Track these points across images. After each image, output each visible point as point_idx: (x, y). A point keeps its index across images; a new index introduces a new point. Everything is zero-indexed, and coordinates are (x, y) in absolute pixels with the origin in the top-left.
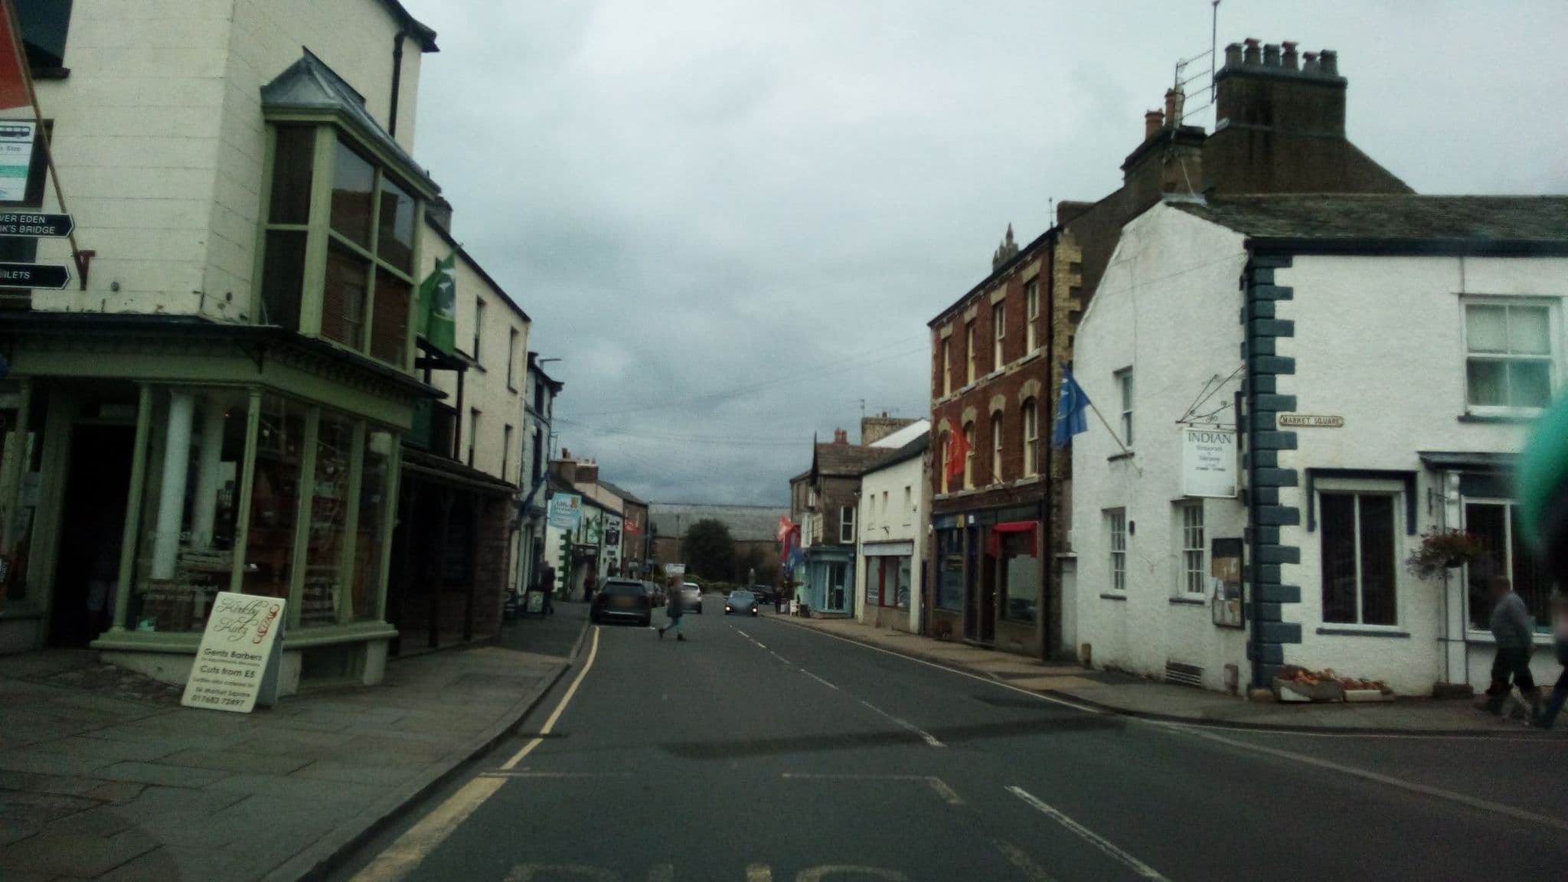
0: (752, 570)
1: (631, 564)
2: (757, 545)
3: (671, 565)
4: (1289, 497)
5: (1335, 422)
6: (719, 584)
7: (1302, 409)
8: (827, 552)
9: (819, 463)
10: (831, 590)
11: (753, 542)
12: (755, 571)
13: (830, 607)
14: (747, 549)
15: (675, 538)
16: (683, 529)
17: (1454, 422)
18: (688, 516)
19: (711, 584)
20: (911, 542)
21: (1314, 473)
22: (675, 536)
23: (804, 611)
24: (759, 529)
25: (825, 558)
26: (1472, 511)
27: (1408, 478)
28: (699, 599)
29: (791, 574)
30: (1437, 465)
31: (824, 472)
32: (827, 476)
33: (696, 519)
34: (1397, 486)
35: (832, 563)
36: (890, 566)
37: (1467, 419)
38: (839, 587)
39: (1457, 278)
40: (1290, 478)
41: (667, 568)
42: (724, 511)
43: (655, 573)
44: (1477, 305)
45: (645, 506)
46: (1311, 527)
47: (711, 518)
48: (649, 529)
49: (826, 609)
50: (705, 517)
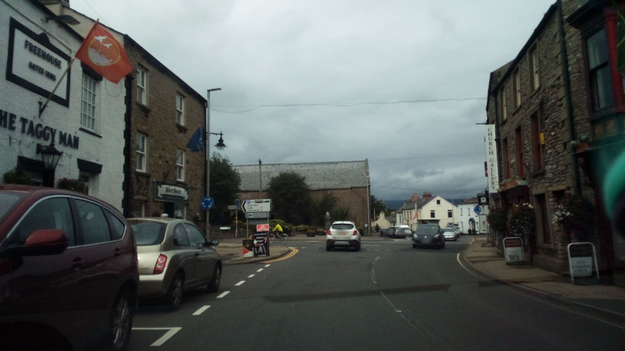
0: (328, 213)
2: (329, 192)
6: (301, 226)
11: (325, 190)
12: (330, 214)
14: (320, 197)
15: (259, 191)
16: (265, 184)
18: (269, 173)
19: (294, 228)
22: (259, 190)
24: (329, 180)
28: (354, 237)
33: (276, 174)
42: (299, 167)
43: (239, 219)
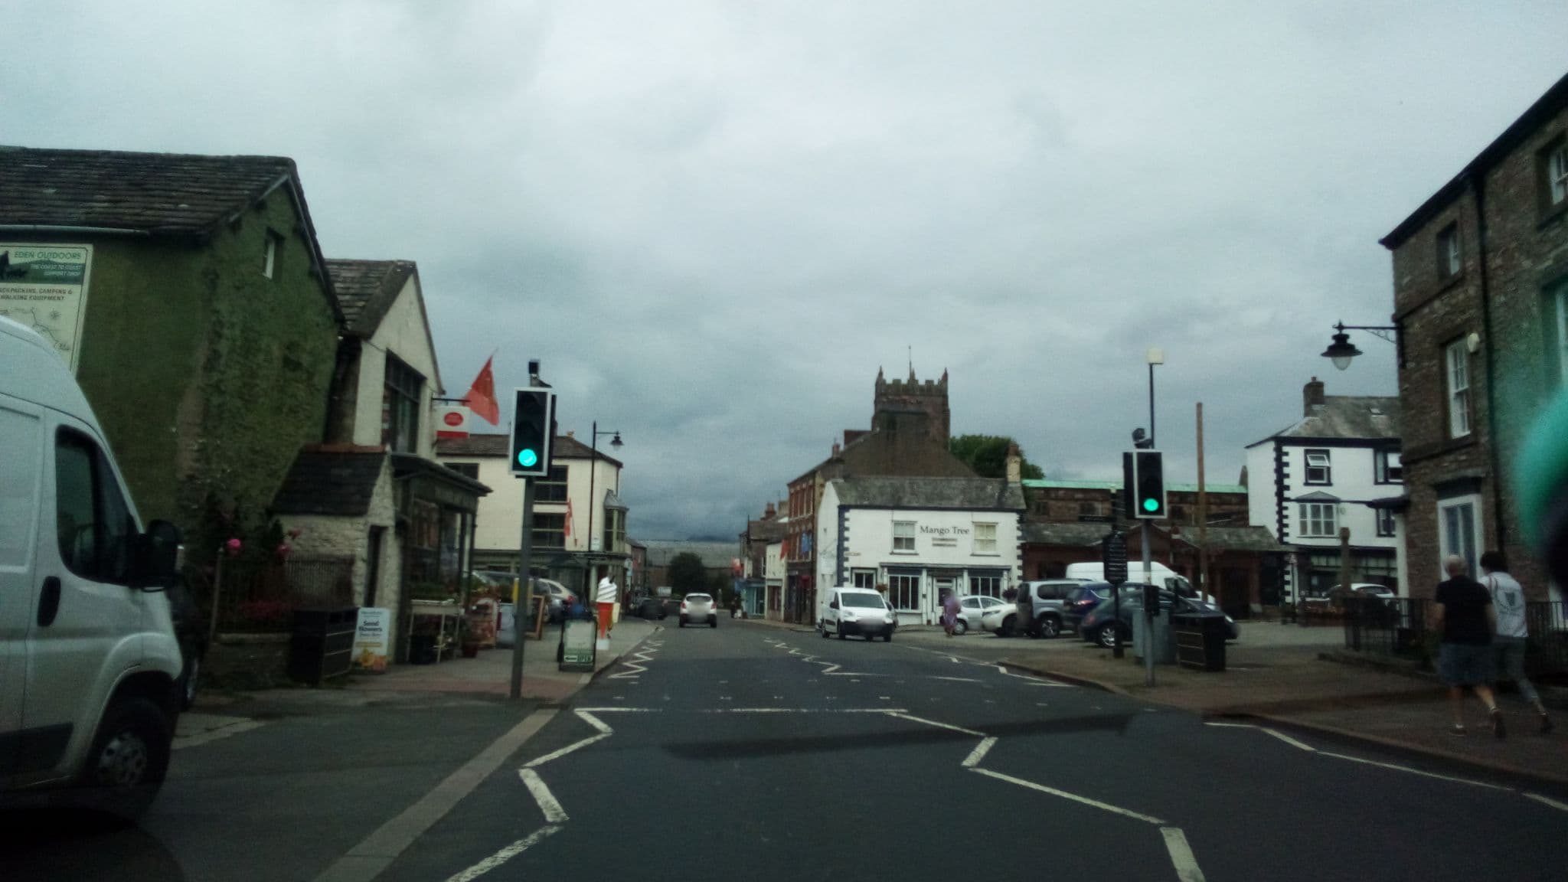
0: (720, 590)
1: (636, 588)
3: (662, 588)
4: (846, 574)
5: (858, 554)
7: (851, 550)
8: (754, 582)
9: (750, 532)
10: (757, 602)
11: (720, 569)
12: (722, 590)
13: (757, 612)
14: (715, 574)
15: (663, 568)
16: (667, 560)
17: (888, 554)
18: (671, 550)
20: (780, 580)
21: (852, 568)
22: (664, 565)
23: (745, 615)
25: (754, 585)
26: (891, 578)
27: (875, 569)
29: (738, 595)
30: (883, 566)
31: (752, 538)
32: (755, 540)
33: (677, 552)
34: (872, 572)
35: (758, 588)
36: (775, 590)
37: (892, 553)
38: (761, 601)
39: (891, 516)
40: (847, 569)
41: (659, 590)
44: (897, 524)
45: (644, 549)
46: (852, 582)
47: (689, 551)
48: (647, 563)
49: (755, 614)
50: (684, 550)
